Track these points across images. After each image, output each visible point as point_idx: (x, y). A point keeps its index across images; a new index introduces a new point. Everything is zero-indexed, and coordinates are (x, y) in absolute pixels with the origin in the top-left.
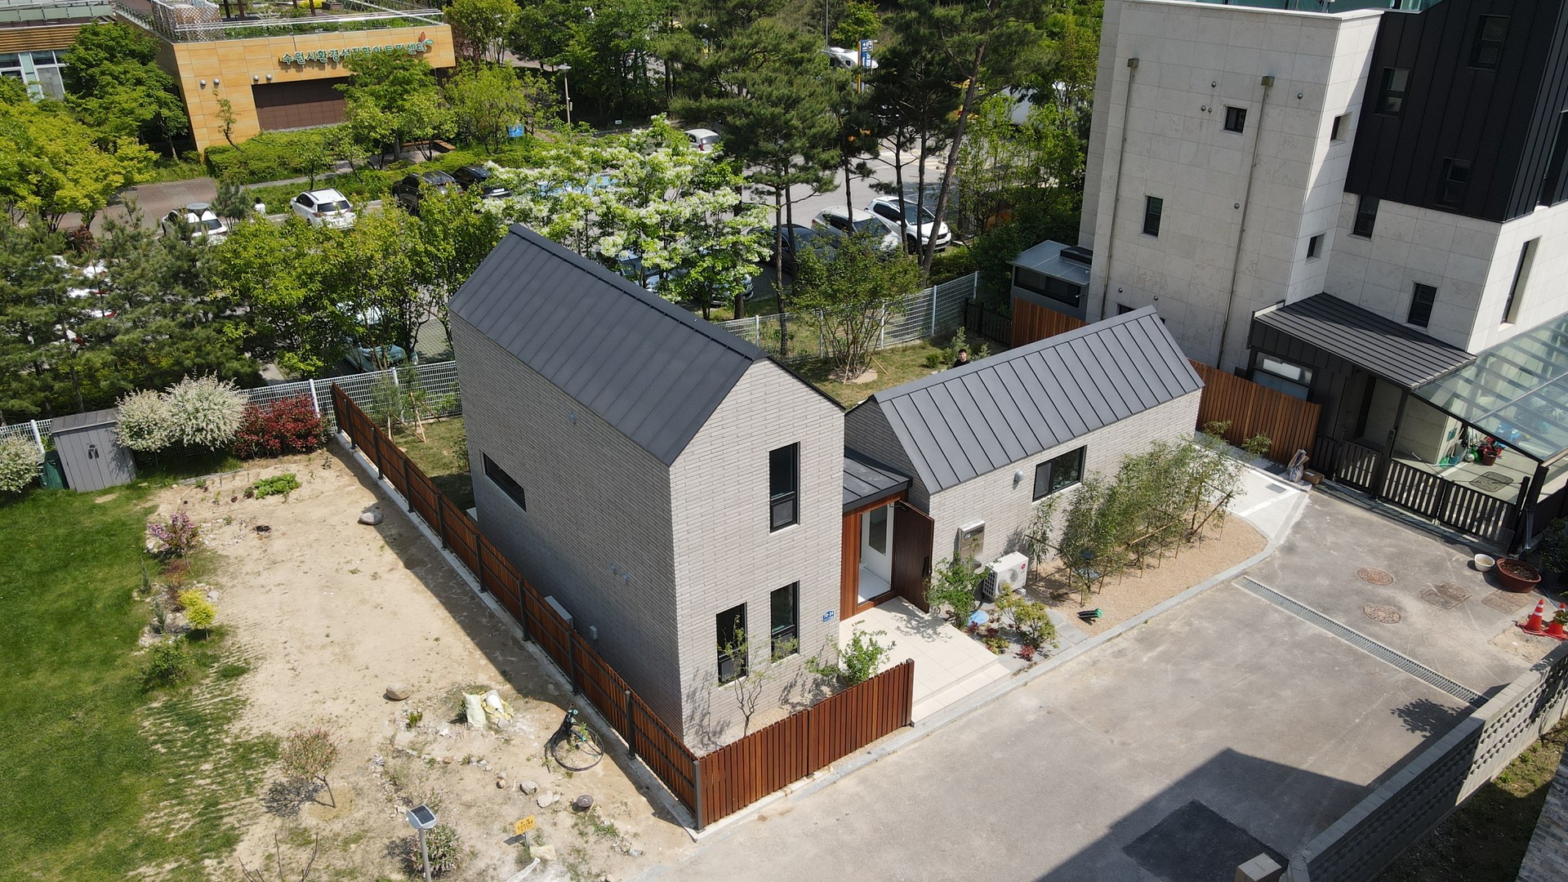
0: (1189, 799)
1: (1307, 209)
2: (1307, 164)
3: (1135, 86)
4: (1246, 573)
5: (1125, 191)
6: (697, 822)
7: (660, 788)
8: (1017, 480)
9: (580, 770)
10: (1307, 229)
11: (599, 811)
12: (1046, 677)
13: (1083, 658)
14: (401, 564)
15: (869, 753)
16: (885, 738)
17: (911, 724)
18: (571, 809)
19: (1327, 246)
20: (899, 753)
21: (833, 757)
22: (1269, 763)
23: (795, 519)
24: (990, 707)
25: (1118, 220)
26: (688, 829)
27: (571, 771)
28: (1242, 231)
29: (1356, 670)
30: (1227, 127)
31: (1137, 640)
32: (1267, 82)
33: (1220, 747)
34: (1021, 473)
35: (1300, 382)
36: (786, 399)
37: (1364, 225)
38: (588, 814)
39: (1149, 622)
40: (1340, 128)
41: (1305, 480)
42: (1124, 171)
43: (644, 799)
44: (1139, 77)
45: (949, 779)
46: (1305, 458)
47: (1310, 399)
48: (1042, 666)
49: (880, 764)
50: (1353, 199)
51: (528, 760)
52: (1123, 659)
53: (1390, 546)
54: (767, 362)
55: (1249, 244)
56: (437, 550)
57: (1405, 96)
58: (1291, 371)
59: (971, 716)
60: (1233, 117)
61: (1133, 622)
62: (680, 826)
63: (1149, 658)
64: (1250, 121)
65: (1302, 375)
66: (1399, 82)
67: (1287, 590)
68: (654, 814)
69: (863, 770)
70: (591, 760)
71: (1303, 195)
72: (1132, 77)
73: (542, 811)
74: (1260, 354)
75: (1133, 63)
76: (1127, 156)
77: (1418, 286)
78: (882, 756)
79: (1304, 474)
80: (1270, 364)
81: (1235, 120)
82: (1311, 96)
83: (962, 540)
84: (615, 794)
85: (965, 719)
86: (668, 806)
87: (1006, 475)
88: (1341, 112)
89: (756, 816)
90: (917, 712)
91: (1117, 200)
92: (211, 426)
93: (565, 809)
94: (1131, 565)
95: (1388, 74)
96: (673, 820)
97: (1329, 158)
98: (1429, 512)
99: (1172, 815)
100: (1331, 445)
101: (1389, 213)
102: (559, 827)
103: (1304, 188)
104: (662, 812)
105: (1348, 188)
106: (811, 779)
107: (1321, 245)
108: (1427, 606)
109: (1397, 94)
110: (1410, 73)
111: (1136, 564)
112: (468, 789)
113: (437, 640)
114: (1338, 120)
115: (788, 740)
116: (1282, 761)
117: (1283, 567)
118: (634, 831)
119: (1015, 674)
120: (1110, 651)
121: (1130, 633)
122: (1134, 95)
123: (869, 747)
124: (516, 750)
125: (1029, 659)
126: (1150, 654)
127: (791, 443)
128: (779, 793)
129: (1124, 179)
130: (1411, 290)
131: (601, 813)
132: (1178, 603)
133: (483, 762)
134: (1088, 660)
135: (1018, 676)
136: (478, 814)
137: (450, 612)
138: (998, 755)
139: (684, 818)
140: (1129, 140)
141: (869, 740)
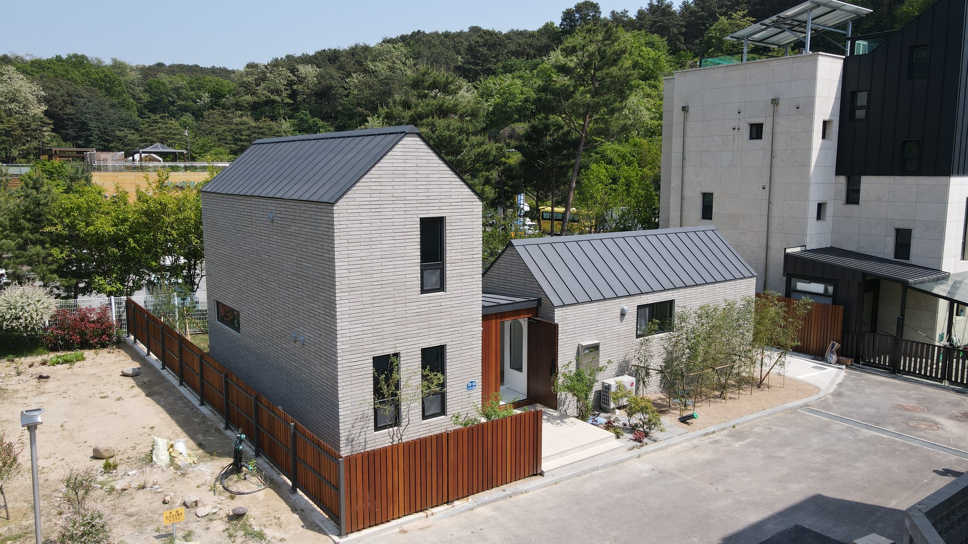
0: (793, 524)
1: (813, 181)
2: (809, 150)
3: (688, 124)
4: (808, 405)
5: (687, 193)
6: (341, 532)
7: (313, 510)
8: (623, 314)
9: (243, 494)
10: (815, 196)
11: (252, 521)
12: (656, 453)
13: (685, 444)
14: (144, 394)
15: (504, 490)
16: (518, 482)
17: (542, 474)
18: (226, 519)
19: (829, 211)
20: (531, 493)
21: (470, 492)
22: (857, 503)
23: (442, 287)
24: (610, 469)
25: (685, 213)
26: (330, 535)
27: (233, 495)
28: (770, 203)
29: (914, 454)
30: (751, 138)
31: (727, 435)
32: (775, 102)
33: (811, 493)
34: (626, 308)
35: (825, 294)
36: (434, 176)
37: (852, 197)
38: (241, 522)
39: (736, 427)
40: (827, 131)
41: (839, 362)
42: (686, 179)
43: (297, 516)
44: (690, 117)
45: (575, 509)
46: (837, 345)
47: (834, 303)
48: (650, 447)
49: (514, 499)
50: (842, 179)
51: (198, 487)
52: (719, 445)
53: (915, 394)
54: (418, 139)
55: (775, 212)
56: (174, 387)
57: (868, 108)
58: (819, 288)
59: (593, 473)
60: (755, 129)
61: (723, 425)
62: (325, 534)
63: (741, 445)
64: (766, 130)
65: (826, 290)
66: (862, 99)
67: (842, 414)
68: (303, 527)
69: (498, 503)
70: (255, 487)
71: (809, 171)
72: (685, 119)
73: (199, 519)
74: (793, 279)
75: (685, 109)
76: (686, 169)
77: (898, 231)
78: (515, 494)
79: (838, 359)
80: (801, 286)
81: (756, 131)
82: (806, 106)
83: (582, 354)
84: (271, 512)
85: (588, 475)
86: (318, 522)
87: (615, 307)
88: (827, 118)
89: (397, 530)
90: (545, 466)
91: (682, 199)
92: (26, 315)
93: (221, 519)
94: (716, 397)
95: (854, 95)
96: (320, 531)
97: (822, 148)
98: (939, 377)
99: (779, 534)
100: (855, 337)
101: (869, 184)
102: (211, 530)
103: (809, 166)
104: (310, 524)
105: (838, 172)
106: (450, 506)
107: (825, 212)
108: (957, 422)
109: (862, 108)
110: (868, 93)
111: (721, 397)
112: (135, 504)
113: (152, 428)
114: (825, 123)
115: (429, 459)
116: (869, 503)
117: (835, 403)
118: (282, 536)
119: (630, 450)
120: (707, 441)
121: (722, 432)
122: (688, 130)
123: (504, 487)
124: (190, 480)
125: (641, 442)
126: (741, 443)
127: (438, 215)
128: (421, 514)
129: (686, 185)
130: (893, 233)
131: (253, 523)
132: (758, 418)
133: (156, 486)
134: (690, 445)
135: (632, 451)
136: (137, 520)
137: (170, 415)
138: (617, 495)
139: (331, 529)
140: (687, 158)
141: (505, 482)
